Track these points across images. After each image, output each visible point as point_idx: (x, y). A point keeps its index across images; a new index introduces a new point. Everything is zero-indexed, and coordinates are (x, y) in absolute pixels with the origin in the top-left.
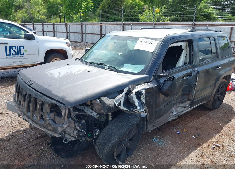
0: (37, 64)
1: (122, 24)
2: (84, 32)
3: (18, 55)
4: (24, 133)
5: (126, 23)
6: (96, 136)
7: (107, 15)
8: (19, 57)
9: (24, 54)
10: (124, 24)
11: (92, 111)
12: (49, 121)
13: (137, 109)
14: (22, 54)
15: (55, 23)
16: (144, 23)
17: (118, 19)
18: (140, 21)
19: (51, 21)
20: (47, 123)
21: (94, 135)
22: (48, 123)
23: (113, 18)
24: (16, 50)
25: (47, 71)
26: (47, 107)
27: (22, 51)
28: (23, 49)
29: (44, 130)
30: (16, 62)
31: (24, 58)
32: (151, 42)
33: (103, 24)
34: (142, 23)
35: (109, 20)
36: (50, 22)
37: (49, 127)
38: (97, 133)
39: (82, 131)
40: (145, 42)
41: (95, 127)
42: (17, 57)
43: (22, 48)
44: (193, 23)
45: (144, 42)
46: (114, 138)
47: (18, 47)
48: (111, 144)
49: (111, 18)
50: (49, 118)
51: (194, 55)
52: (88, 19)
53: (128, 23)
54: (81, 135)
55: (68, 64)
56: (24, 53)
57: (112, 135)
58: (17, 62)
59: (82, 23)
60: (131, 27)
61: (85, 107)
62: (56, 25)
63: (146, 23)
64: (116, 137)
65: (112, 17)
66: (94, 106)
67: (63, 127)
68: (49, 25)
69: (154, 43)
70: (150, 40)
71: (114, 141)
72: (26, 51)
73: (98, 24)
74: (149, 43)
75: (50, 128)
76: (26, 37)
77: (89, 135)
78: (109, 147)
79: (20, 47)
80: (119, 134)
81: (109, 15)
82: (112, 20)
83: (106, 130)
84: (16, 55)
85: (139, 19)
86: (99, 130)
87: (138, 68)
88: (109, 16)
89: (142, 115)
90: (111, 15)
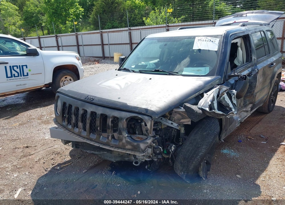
0: (43, 86)
1: (128, 30)
2: (80, 43)
3: (21, 76)
4: (71, 164)
5: (133, 28)
6: (172, 152)
7: (103, 22)
8: (23, 78)
9: (27, 75)
10: (130, 30)
11: (171, 122)
12: (126, 139)
13: (232, 111)
14: (25, 74)
15: (41, 37)
16: (150, 27)
17: (117, 25)
18: (145, 25)
19: (32, 35)
20: (124, 141)
21: (170, 151)
22: (126, 141)
23: (111, 24)
24: (18, 70)
25: (99, 84)
26: (124, 122)
27: (26, 71)
28: (27, 68)
29: (120, 150)
30: (19, 85)
31: (28, 80)
32: (212, 40)
33: (103, 32)
34: (148, 27)
35: (106, 27)
36: (29, 36)
37: (127, 145)
38: (173, 148)
39: (158, 148)
40: (205, 40)
41: (167, 143)
42: (20, 78)
43: (25, 67)
44: (213, 21)
45: (203, 41)
46: (201, 149)
47: (20, 66)
48: (199, 157)
49: (108, 25)
50: (127, 135)
51: (252, 51)
52: (79, 28)
53: (135, 28)
54: (158, 152)
55: (117, 75)
56: (27, 73)
57: (199, 146)
58: (21, 85)
59: (76, 34)
60: (141, 33)
61: (162, 119)
62: (43, 38)
63: (153, 26)
64: (203, 147)
65: (109, 23)
66: (174, 116)
67: (147, 143)
68: (33, 39)
69: (215, 40)
70: (210, 38)
71: (202, 152)
72: (30, 70)
73: (98, 33)
74: (209, 41)
75: (129, 147)
76: (28, 52)
77: (165, 152)
78: (197, 161)
79: (22, 66)
80: (206, 144)
81: (106, 21)
82: (110, 27)
83: (189, 143)
84: (18, 76)
85: (144, 23)
86: (174, 145)
87: (201, 70)
88: (105, 23)
89: (235, 118)
90: (108, 21)
